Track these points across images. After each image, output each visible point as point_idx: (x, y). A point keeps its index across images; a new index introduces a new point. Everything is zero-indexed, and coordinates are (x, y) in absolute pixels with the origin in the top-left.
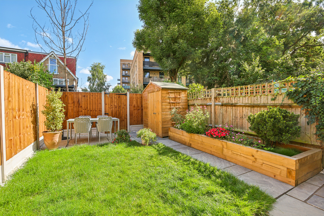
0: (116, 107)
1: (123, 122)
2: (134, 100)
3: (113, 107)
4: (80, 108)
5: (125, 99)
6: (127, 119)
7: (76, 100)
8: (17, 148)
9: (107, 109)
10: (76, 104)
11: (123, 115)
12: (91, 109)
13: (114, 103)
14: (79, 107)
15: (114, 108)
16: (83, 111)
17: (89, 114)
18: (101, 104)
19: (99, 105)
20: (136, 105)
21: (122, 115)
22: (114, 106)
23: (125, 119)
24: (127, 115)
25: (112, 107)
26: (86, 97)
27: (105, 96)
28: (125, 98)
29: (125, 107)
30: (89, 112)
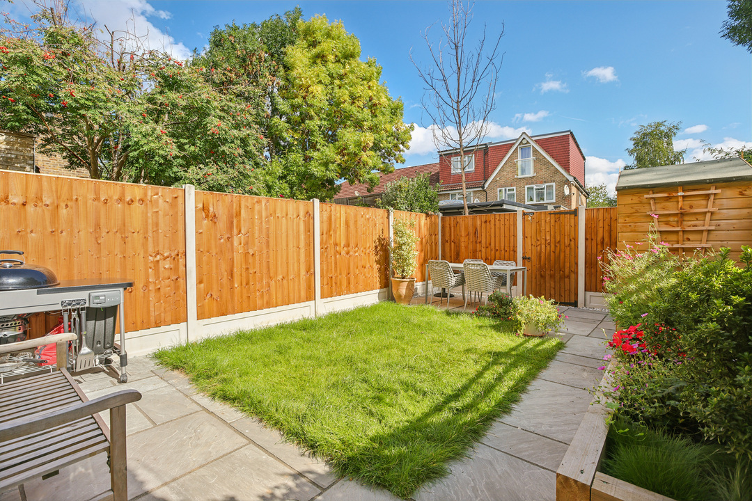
0: (549, 244)
1: (567, 280)
2: (601, 224)
3: (541, 244)
4: (478, 245)
5: (573, 224)
6: (576, 273)
7: (471, 230)
8: (341, 288)
9: (529, 247)
10: (472, 235)
11: (567, 265)
12: (497, 248)
13: (543, 235)
14: (476, 242)
15: (543, 246)
16: (483, 250)
17: (502, 257)
18: (515, 236)
19: (512, 238)
20: (606, 240)
21: (564, 262)
22: (543, 242)
23: (573, 276)
24: (577, 264)
25: (539, 243)
26: (488, 223)
27: (524, 219)
28: (573, 221)
29: (572, 243)
30: (493, 252)
